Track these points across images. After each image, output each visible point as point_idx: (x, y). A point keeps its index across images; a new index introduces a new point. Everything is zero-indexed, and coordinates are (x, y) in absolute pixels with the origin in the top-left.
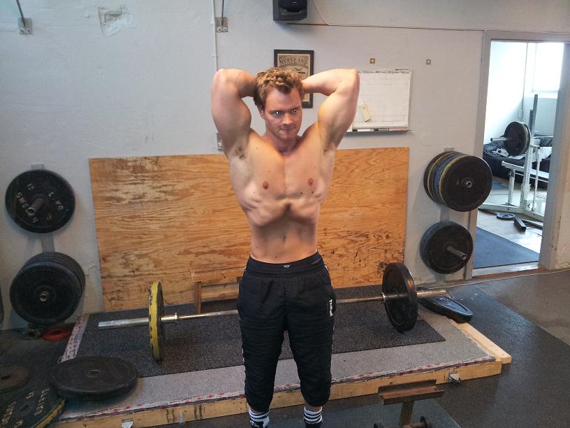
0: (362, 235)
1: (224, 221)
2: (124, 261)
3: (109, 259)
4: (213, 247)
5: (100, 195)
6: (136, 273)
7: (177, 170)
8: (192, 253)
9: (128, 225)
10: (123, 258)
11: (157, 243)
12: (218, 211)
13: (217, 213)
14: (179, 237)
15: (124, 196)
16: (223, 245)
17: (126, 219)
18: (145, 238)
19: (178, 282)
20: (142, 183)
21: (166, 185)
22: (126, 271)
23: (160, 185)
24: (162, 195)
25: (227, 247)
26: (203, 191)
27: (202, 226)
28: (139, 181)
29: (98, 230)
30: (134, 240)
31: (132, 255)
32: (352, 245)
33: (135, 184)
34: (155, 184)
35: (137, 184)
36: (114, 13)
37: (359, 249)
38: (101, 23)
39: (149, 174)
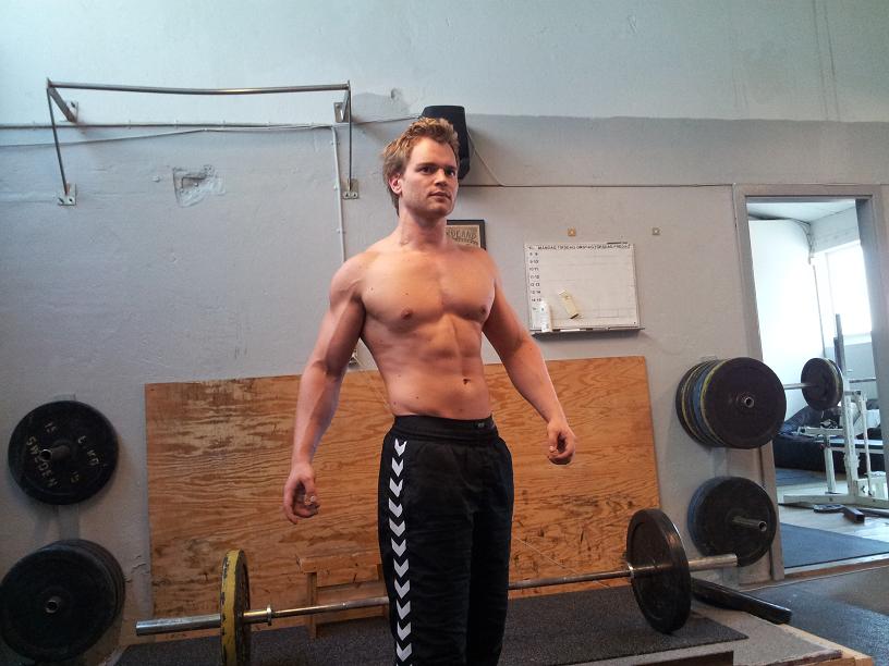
0: (588, 503)
1: (357, 482)
2: (191, 554)
3: (166, 550)
4: (339, 528)
5: (159, 441)
6: (211, 576)
7: (281, 399)
8: (303, 539)
9: (197, 491)
10: (190, 549)
11: (247, 521)
12: (347, 464)
13: (345, 467)
15: (196, 443)
16: (356, 523)
17: (197, 482)
18: (227, 514)
19: (279, 592)
20: (227, 422)
21: (265, 424)
22: (194, 573)
23: (255, 423)
24: (258, 439)
25: (363, 527)
28: (221, 419)
29: (151, 500)
30: (209, 518)
31: (203, 545)
32: (572, 521)
33: (215, 422)
34: (247, 423)
35: (218, 422)
36: (196, 176)
37: (585, 527)
38: (176, 190)
39: (238, 406)
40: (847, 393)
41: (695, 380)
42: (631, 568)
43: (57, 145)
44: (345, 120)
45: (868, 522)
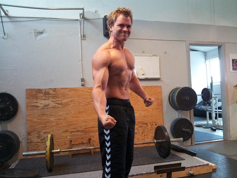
0: (145, 124)
1: (84, 117)
2: (38, 135)
3: (31, 134)
4: (78, 129)
5: (30, 104)
6: (43, 141)
7: (63, 94)
8: (68, 132)
9: (40, 118)
10: (37, 134)
11: (53, 126)
12: (81, 112)
13: (81, 113)
14: (63, 124)
15: (40, 105)
16: (83, 128)
17: (40, 116)
18: (48, 124)
19: (62, 146)
20: (48, 100)
21: (59, 101)
22: (39, 140)
23: (56, 100)
24: (57, 105)
25: (85, 129)
26: (74, 103)
27: (74, 119)
28: (47, 99)
29: (27, 120)
30: (43, 125)
31: (41, 133)
32: (140, 128)
33: (45, 100)
34: (54, 100)
35: (46, 100)
36: (41, 32)
37: (144, 130)
38: (35, 36)
39: (51, 96)
40: (213, 97)
41: (174, 92)
42: (155, 141)
43: (2, 22)
44: (82, 18)
45: (217, 131)
